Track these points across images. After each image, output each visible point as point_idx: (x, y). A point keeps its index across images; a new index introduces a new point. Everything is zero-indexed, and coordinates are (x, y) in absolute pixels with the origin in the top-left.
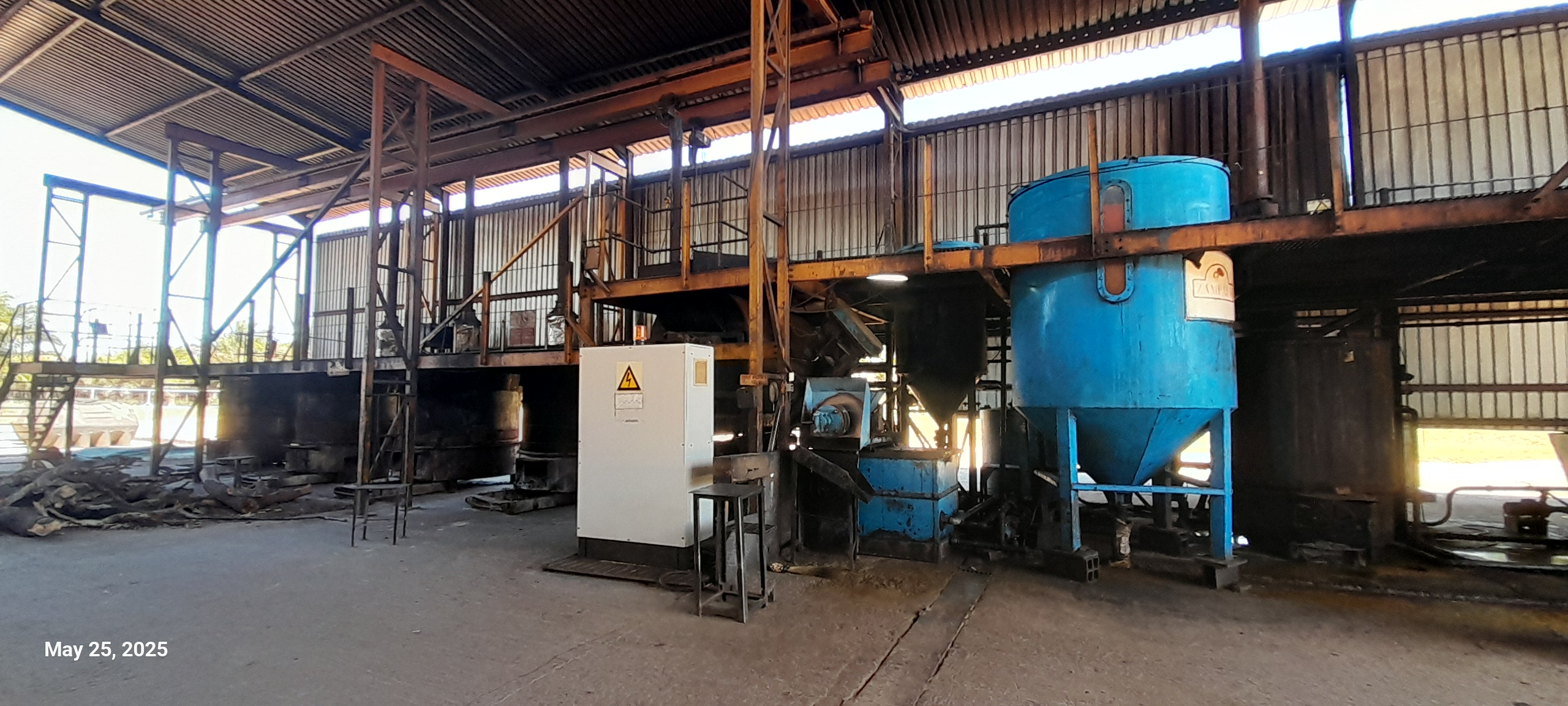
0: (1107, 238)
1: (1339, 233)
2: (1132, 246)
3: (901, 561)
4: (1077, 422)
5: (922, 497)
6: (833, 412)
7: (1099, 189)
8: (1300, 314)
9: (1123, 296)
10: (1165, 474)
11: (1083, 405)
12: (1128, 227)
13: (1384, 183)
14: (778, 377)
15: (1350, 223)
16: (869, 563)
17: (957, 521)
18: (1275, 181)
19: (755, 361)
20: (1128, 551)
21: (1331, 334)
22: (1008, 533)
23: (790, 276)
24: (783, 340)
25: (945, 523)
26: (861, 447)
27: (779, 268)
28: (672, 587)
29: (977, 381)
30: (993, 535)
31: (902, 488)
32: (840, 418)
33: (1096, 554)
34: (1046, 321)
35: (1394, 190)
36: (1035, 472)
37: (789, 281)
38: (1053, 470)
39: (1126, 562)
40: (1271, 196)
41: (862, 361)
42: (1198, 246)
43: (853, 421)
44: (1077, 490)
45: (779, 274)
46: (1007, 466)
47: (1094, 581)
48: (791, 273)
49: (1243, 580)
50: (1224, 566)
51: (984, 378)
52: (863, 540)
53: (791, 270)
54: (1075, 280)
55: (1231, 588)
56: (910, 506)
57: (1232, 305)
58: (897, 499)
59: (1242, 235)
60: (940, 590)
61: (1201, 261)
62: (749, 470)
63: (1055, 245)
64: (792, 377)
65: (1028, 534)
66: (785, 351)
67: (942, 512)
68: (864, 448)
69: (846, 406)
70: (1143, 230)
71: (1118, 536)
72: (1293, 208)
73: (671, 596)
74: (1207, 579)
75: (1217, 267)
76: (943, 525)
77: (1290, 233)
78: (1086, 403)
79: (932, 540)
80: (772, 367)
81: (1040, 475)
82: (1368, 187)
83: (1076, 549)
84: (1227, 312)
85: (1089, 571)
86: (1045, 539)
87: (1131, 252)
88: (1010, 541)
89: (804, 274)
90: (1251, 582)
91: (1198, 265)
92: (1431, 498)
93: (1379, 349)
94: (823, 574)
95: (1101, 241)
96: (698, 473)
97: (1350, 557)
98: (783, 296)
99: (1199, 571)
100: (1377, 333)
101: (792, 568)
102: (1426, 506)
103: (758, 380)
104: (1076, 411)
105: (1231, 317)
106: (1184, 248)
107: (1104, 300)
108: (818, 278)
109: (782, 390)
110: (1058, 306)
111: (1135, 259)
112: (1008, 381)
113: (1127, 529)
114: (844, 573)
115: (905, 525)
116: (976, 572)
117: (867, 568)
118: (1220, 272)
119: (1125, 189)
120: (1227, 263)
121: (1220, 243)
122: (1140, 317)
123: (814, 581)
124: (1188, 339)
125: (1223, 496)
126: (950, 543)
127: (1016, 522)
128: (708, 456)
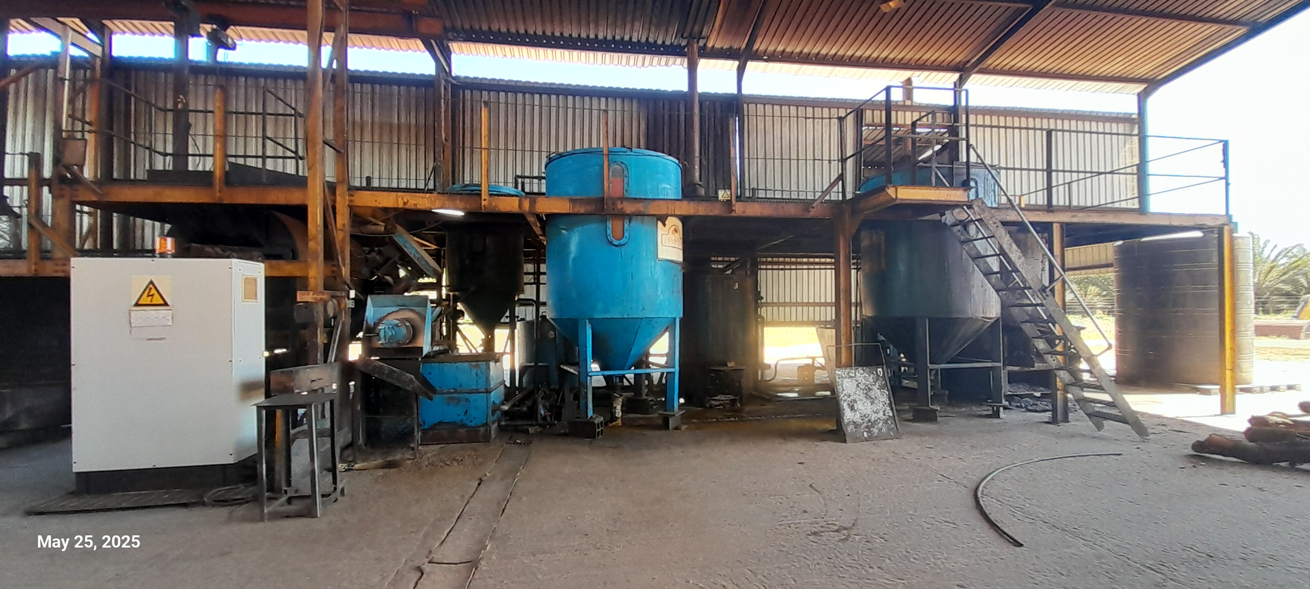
0: (614, 200)
1: (733, 214)
2: (629, 208)
3: (459, 445)
4: (592, 328)
5: (477, 392)
6: (397, 325)
7: (609, 166)
8: (713, 259)
9: (622, 242)
10: (642, 362)
11: (597, 316)
12: (626, 195)
13: (754, 185)
14: (338, 294)
15: (739, 209)
16: (431, 450)
17: (506, 408)
18: (703, 173)
19: (315, 278)
20: (621, 414)
21: (728, 272)
22: (542, 412)
23: (351, 201)
24: (343, 259)
25: (495, 410)
26: (424, 355)
27: (338, 192)
28: (221, 502)
29: (516, 299)
30: (532, 414)
31: (461, 386)
32: (404, 331)
33: (602, 419)
34: (572, 255)
35: (758, 190)
36: (562, 366)
37: (349, 206)
38: (575, 364)
39: (619, 422)
40: (701, 183)
41: (421, 280)
42: (665, 213)
43: (415, 332)
44: (591, 376)
45: (338, 198)
46: (540, 364)
47: (600, 436)
48: (352, 198)
49: (683, 423)
50: (674, 415)
51: (522, 296)
52: (424, 432)
53: (352, 196)
54: (593, 228)
55: (677, 428)
56: (467, 400)
57: (681, 252)
58: (455, 395)
59: (688, 208)
60: (495, 460)
61: (666, 223)
62: (312, 381)
63: (580, 201)
64: (352, 294)
65: (556, 412)
66: (345, 271)
67: (494, 402)
68: (426, 355)
69: (408, 320)
70: (635, 199)
71: (614, 405)
72: (712, 193)
73: (223, 512)
74: (665, 425)
75: (674, 227)
76: (494, 412)
77: (711, 211)
78: (598, 316)
79: (486, 425)
80: (331, 284)
81: (565, 368)
82: (747, 187)
83: (589, 416)
84: (678, 256)
85: (597, 430)
86: (568, 414)
87: (628, 212)
88: (544, 418)
89: (367, 200)
90: (686, 424)
91: (664, 225)
92: (769, 366)
93: (749, 282)
94: (390, 465)
95: (610, 203)
96: (248, 388)
97: (733, 402)
98: (343, 219)
99: (660, 422)
100: (749, 273)
101: (357, 466)
102: (767, 372)
103: (319, 297)
104: (592, 321)
105: (681, 259)
106: (657, 213)
107: (611, 243)
108: (380, 206)
109: (343, 305)
110: (581, 245)
111: (630, 217)
112: (543, 299)
113: (620, 399)
114: (409, 462)
115: (463, 417)
116: (520, 444)
117: (429, 455)
118: (676, 230)
119: (625, 167)
120: (680, 225)
121: (677, 213)
122: (632, 257)
123: (380, 472)
124: (658, 272)
125: (674, 373)
126: (499, 425)
127: (547, 404)
128: (260, 371)
